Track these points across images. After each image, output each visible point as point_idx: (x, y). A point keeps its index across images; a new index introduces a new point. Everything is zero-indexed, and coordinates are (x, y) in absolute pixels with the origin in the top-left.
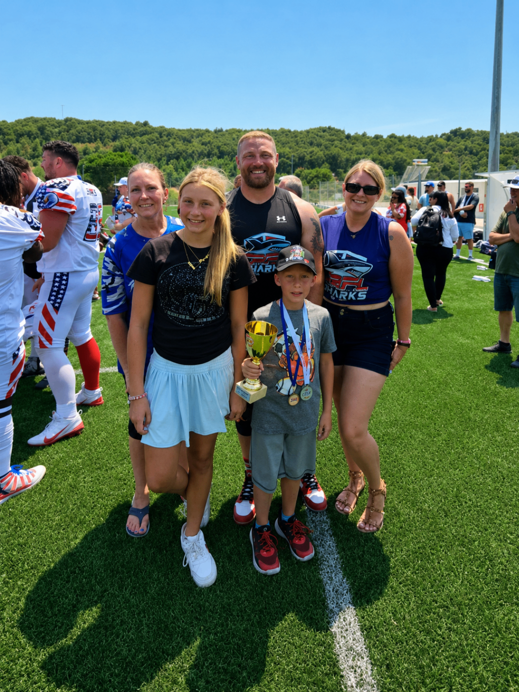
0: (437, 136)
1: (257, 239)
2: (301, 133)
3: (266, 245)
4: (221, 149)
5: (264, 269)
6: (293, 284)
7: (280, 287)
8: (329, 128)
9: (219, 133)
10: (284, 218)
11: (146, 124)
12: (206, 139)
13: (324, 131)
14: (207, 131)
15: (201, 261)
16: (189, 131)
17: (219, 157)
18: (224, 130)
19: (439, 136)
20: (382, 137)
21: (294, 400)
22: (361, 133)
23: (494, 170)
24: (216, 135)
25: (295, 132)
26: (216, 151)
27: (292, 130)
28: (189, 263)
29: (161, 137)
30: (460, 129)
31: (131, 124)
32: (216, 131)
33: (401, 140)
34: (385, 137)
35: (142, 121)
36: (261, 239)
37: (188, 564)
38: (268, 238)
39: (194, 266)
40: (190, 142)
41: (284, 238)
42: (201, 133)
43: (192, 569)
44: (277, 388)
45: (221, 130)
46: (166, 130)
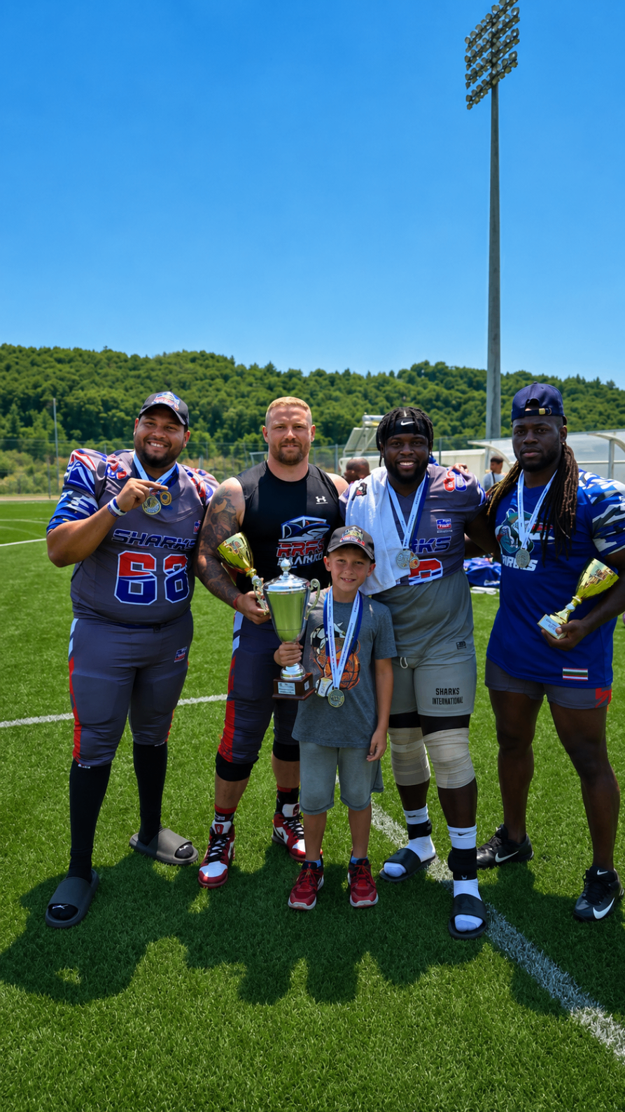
0: (392, 374)
1: (296, 523)
5: (302, 560)
7: (330, 572)
8: (203, 354)
19: (396, 375)
20: (299, 373)
22: (262, 365)
23: (494, 436)
25: (135, 357)
30: (427, 363)
33: (332, 380)
34: (306, 374)
38: (308, 522)
41: (324, 521)
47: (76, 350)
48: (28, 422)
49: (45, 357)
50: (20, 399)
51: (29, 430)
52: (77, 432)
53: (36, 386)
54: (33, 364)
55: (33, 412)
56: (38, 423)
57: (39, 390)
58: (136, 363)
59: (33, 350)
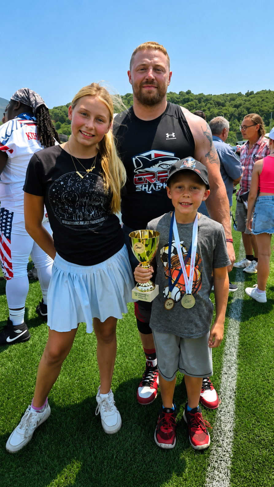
1: (146, 156)
3: (155, 162)
5: (155, 187)
9: (250, 96)
10: (173, 135)
11: (189, 93)
12: (238, 102)
15: (88, 171)
21: (170, 304)
24: (248, 98)
28: (77, 172)
29: (200, 102)
31: (175, 93)
32: (248, 95)
35: (185, 91)
36: (150, 156)
37: (100, 413)
38: (156, 155)
39: (83, 176)
40: (223, 105)
41: (172, 155)
43: (103, 418)
44: (164, 294)
45: (252, 93)
46: (204, 96)
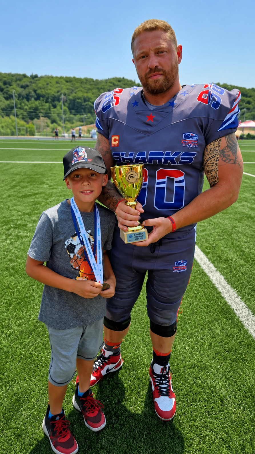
2: (102, 81)
4: (37, 92)
6: (81, 183)
13: (119, 81)
14: (25, 76)
16: (9, 75)
17: (36, 99)
18: (39, 76)
25: (97, 80)
26: (33, 94)
27: (95, 79)
42: (18, 77)
47: (74, 78)
48: (55, 107)
49: (62, 80)
50: (52, 97)
51: (55, 109)
52: (73, 111)
53: (58, 92)
54: (57, 83)
55: (56, 102)
56: (58, 107)
57: (59, 93)
58: (97, 82)
59: (56, 77)
